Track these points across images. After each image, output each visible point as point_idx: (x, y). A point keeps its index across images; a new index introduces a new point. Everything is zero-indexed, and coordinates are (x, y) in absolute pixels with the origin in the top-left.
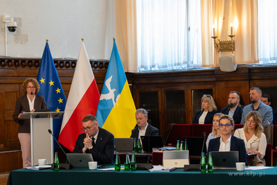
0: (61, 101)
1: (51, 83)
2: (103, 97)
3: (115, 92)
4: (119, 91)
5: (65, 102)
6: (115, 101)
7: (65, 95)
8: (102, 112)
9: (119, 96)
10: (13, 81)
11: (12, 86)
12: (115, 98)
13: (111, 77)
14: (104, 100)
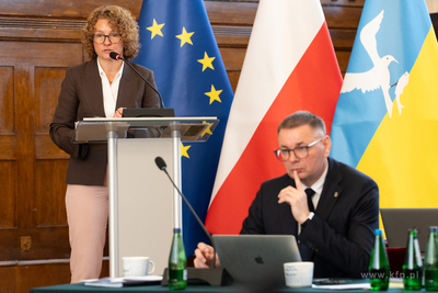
0: (214, 95)
1: (185, 37)
2: (351, 82)
3: (390, 67)
4: (407, 61)
5: (227, 99)
6: (393, 97)
7: (227, 79)
8: (347, 130)
9: (404, 80)
10: (63, 33)
11: (61, 50)
12: (394, 85)
13: (380, 16)
14: (357, 92)
